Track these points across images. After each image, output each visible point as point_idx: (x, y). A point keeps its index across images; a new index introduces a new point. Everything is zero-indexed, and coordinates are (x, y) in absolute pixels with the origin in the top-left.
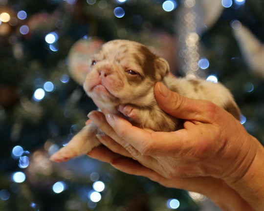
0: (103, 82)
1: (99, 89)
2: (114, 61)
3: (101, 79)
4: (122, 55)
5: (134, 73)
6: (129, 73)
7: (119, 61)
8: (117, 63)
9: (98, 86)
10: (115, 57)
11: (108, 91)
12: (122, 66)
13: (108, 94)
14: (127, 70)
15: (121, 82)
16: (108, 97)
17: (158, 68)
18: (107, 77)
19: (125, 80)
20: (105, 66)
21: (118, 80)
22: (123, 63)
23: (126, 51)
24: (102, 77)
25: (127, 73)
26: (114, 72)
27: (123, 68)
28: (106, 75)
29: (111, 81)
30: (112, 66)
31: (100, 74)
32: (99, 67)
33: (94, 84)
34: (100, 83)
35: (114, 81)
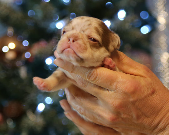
0: (71, 46)
1: (68, 51)
2: (80, 31)
3: (70, 43)
4: (86, 27)
5: (94, 40)
6: (91, 40)
7: (84, 32)
8: (82, 32)
9: (67, 49)
10: (81, 29)
11: (75, 53)
12: (86, 35)
13: (75, 55)
14: (89, 38)
15: (85, 46)
16: (75, 58)
17: (113, 41)
18: (75, 42)
19: (88, 45)
20: (73, 34)
21: (83, 45)
22: (87, 32)
23: (89, 25)
24: (71, 42)
25: (89, 40)
26: (80, 39)
27: (87, 36)
28: (73, 41)
29: (78, 45)
30: (78, 34)
31: (69, 40)
32: (69, 35)
33: (64, 47)
34: (69, 47)
35: (80, 46)
